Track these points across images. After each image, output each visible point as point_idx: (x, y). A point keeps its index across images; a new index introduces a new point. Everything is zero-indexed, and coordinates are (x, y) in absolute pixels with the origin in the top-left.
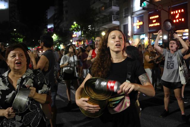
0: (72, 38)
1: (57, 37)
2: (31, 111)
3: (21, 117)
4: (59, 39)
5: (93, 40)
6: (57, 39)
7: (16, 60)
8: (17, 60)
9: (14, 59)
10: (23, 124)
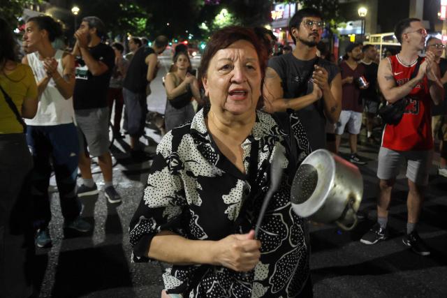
0: (270, 20)
1: (231, 18)
2: (293, 246)
3: (267, 265)
4: (235, 23)
5: (332, 29)
6: (230, 23)
7: (231, 82)
8: (235, 82)
9: (227, 78)
10: (269, 290)
